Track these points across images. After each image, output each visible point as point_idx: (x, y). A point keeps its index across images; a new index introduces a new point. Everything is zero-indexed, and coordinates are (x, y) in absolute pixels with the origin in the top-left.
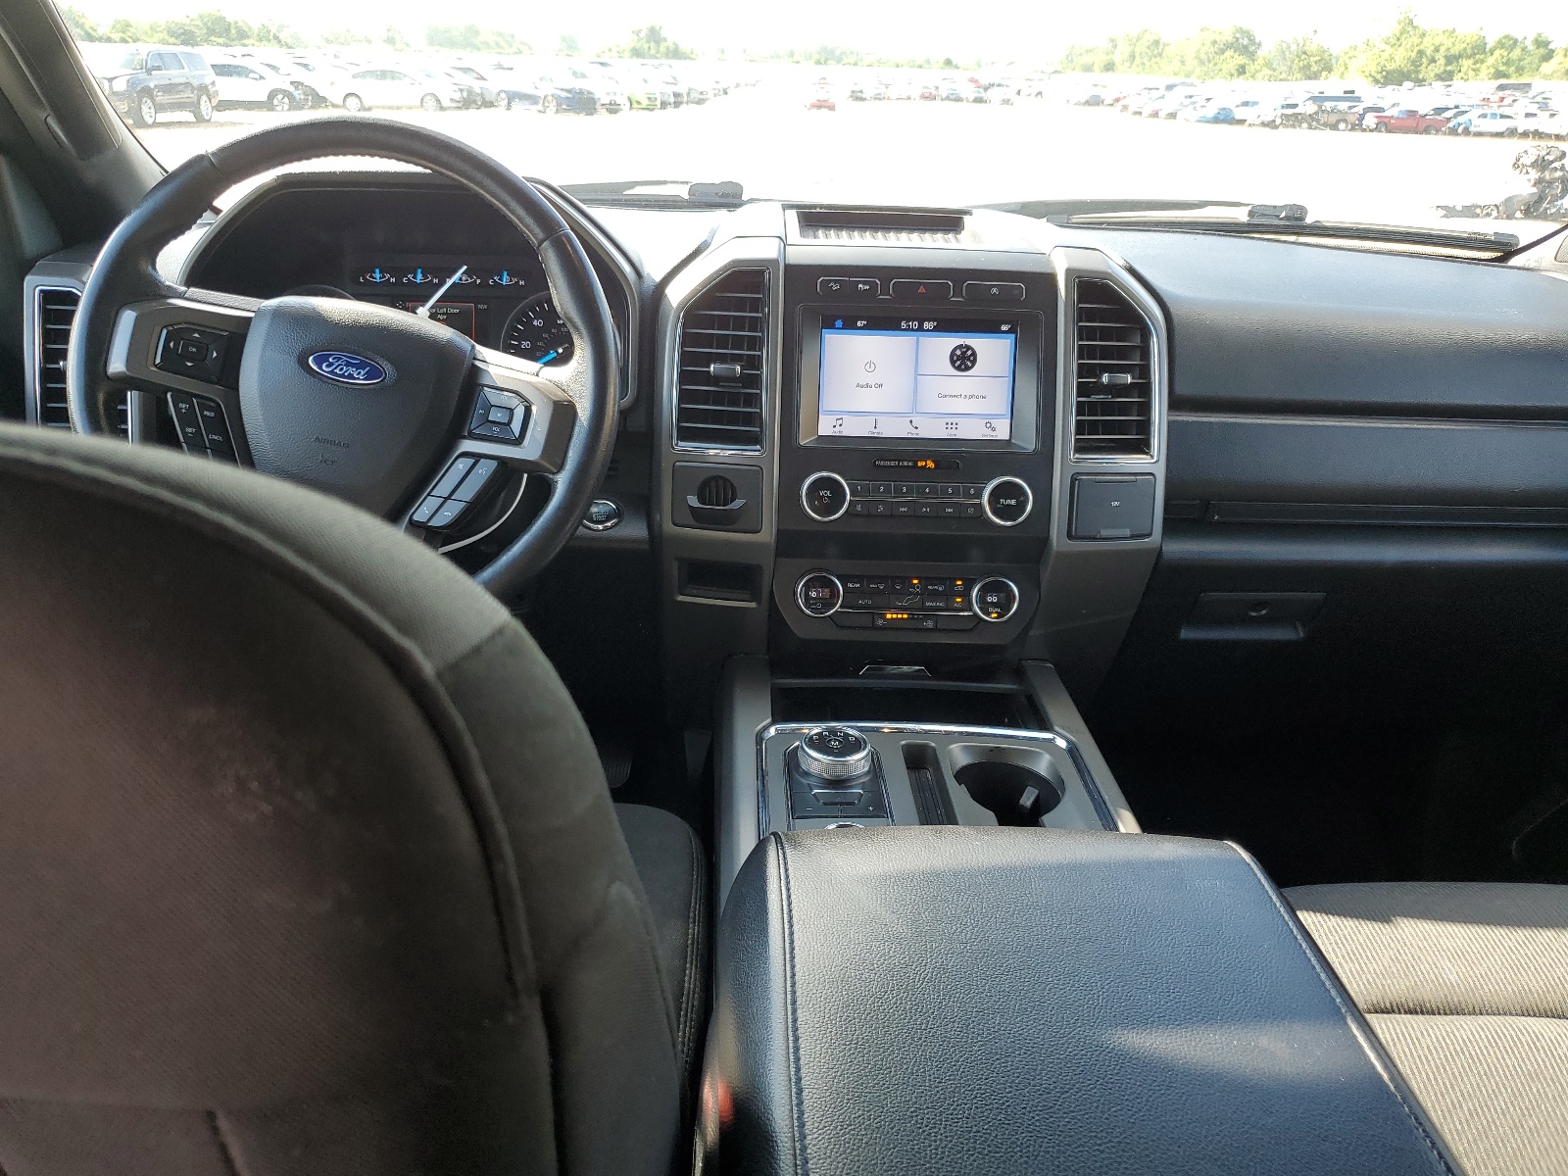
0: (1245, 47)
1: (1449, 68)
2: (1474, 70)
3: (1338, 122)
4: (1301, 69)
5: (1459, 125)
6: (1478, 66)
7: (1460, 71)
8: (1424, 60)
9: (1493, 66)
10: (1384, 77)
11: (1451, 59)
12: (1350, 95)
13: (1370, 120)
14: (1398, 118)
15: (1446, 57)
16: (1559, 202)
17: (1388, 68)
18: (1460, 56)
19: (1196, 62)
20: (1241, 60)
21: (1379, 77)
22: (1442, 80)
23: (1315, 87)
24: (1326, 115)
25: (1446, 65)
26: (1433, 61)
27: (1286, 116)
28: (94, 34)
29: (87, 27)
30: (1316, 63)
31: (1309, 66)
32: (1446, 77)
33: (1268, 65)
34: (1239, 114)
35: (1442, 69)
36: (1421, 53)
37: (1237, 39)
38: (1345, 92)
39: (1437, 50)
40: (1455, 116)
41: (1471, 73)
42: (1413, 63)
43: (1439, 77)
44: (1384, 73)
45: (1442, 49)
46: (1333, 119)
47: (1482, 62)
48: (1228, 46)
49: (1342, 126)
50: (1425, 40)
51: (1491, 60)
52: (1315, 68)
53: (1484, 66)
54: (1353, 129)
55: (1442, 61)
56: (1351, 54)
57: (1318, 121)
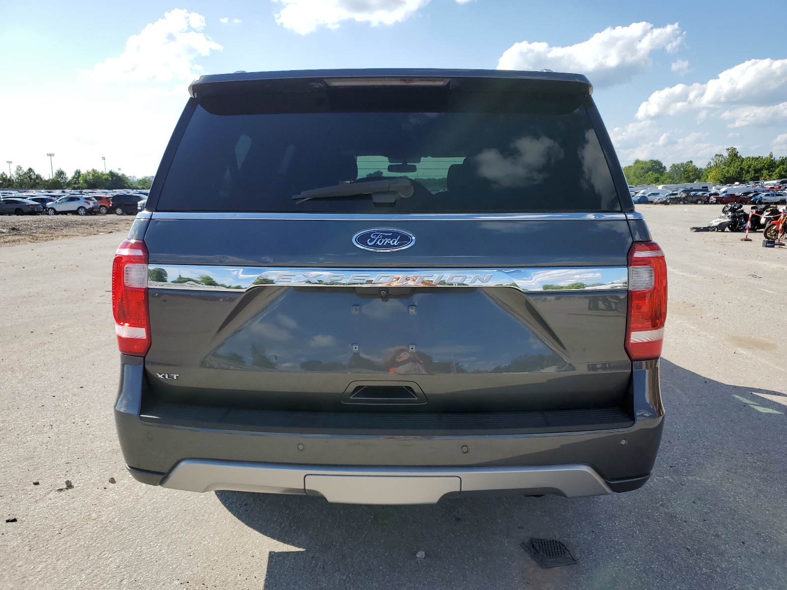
0: (658, 169)
1: (756, 175)
2: (768, 175)
3: (697, 201)
4: (686, 178)
5: (756, 199)
6: (771, 173)
7: (762, 176)
8: (744, 172)
9: (778, 173)
10: (725, 180)
11: (757, 171)
12: (705, 189)
13: (713, 199)
14: (726, 198)
15: (754, 170)
16: (744, 225)
17: (727, 176)
18: (761, 169)
19: (634, 178)
20: (657, 175)
21: (722, 180)
22: (754, 180)
23: (689, 186)
24: (691, 198)
25: (755, 173)
26: (748, 172)
27: (672, 198)
28: (131, 186)
29: (129, 184)
30: (692, 175)
31: (689, 177)
32: (756, 179)
33: (670, 177)
34: (650, 198)
35: (753, 175)
36: (742, 169)
37: (653, 166)
38: (703, 187)
39: (749, 167)
40: (754, 196)
41: (767, 177)
42: (739, 173)
43: (752, 179)
44: (725, 179)
45: (752, 166)
46: (695, 199)
47: (774, 171)
48: (649, 170)
49: (700, 202)
50: (744, 163)
51: (777, 170)
52: (692, 178)
53: (774, 173)
54: (705, 203)
55: (753, 172)
56: (709, 170)
57: (688, 200)
